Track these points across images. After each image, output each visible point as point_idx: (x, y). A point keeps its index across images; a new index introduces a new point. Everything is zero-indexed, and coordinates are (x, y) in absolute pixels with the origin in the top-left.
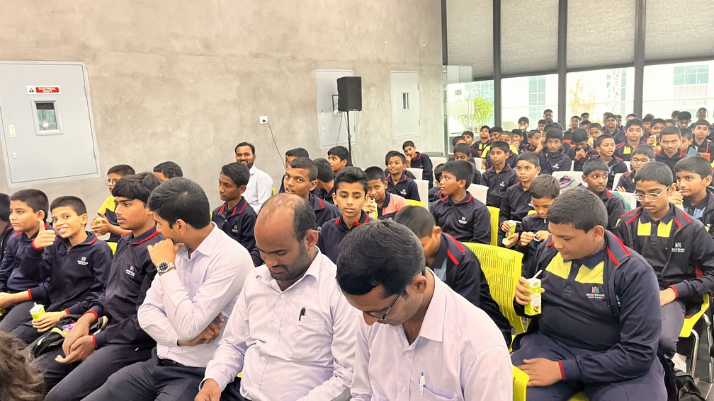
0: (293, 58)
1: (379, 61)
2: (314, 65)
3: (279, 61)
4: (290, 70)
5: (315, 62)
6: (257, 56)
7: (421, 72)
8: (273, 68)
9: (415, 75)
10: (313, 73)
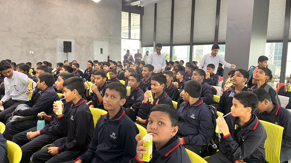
0: (46, 34)
3: (40, 35)
4: (45, 38)
5: (57, 36)
6: (30, 33)
7: (110, 42)
8: (37, 37)
9: (107, 43)
10: (55, 39)
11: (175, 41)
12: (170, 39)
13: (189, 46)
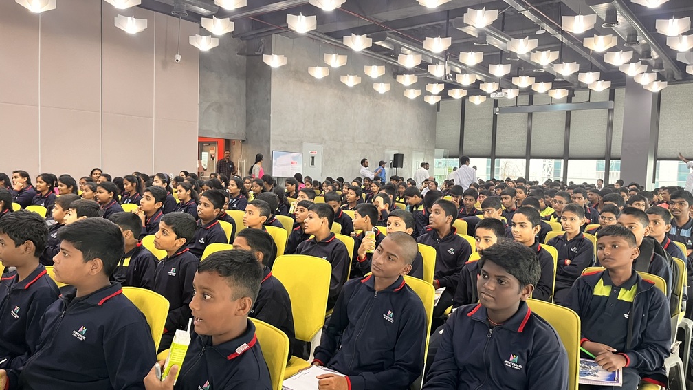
0: (379, 145)
1: (409, 147)
2: (385, 148)
4: (377, 149)
6: (367, 143)
7: (425, 153)
9: (423, 154)
10: (384, 151)
11: (498, 152)
12: (490, 148)
13: (525, 160)
